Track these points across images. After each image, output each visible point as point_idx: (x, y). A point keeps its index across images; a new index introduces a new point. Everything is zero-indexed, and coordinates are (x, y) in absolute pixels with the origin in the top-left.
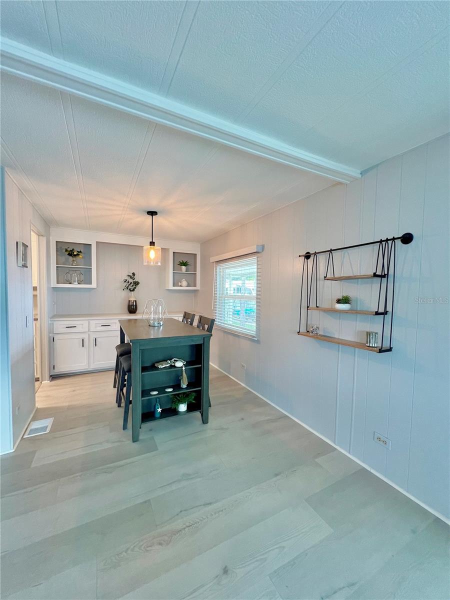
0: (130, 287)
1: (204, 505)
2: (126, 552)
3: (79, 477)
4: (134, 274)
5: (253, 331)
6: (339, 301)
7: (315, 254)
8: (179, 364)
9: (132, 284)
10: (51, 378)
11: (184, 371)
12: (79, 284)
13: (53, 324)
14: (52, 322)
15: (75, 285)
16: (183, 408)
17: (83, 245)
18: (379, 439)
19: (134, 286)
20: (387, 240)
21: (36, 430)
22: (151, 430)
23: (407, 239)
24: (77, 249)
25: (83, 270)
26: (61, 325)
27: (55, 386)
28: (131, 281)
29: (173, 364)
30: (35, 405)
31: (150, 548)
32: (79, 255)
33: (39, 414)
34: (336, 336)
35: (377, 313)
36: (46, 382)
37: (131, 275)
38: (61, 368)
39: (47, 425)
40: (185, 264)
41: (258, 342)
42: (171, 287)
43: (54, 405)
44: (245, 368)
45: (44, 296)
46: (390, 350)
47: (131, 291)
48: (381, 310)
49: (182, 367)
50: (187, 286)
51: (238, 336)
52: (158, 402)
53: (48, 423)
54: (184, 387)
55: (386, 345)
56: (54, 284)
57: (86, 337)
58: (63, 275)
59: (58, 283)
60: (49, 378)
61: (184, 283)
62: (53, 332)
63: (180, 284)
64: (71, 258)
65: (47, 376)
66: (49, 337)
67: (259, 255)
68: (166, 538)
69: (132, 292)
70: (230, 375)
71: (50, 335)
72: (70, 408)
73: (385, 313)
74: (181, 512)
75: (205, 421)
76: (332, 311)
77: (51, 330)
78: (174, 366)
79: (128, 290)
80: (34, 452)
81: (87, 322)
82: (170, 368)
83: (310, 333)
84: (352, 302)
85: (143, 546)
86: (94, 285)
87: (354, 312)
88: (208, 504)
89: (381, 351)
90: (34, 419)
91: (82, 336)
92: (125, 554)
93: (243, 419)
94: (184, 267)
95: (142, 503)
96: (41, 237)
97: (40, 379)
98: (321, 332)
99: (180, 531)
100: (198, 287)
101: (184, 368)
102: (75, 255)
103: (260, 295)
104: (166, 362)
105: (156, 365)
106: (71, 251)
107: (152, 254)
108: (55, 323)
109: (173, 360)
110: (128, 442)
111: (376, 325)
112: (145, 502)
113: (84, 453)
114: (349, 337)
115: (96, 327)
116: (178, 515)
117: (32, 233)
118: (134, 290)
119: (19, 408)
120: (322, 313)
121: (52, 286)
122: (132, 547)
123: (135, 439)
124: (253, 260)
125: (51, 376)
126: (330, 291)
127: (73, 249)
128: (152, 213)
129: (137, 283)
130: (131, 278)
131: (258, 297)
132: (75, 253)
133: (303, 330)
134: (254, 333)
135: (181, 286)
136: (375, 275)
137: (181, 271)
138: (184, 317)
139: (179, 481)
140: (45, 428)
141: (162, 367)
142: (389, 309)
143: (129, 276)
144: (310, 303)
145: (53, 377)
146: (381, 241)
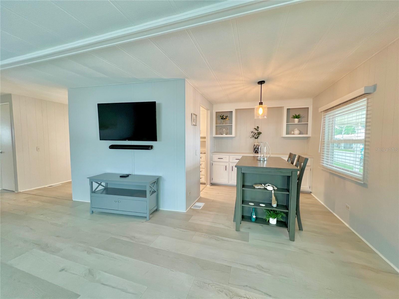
0: (255, 136)
1: (264, 293)
2: (208, 285)
3: (203, 235)
4: (258, 127)
5: (359, 174)
8: (270, 188)
9: (257, 134)
10: (211, 185)
11: (273, 194)
12: (226, 135)
13: (212, 156)
14: (212, 155)
15: (224, 135)
16: (273, 221)
17: (229, 113)
19: (258, 135)
21: (196, 206)
22: (249, 228)
24: (225, 115)
25: (229, 127)
26: (216, 157)
27: (211, 189)
28: (256, 132)
29: (266, 188)
30: (200, 195)
31: (220, 292)
32: (226, 118)
33: (200, 200)
36: (208, 186)
37: (256, 128)
38: (215, 181)
39: (201, 206)
40: (297, 117)
41: (364, 185)
42: (284, 135)
43: (208, 198)
44: (350, 209)
45: (208, 142)
47: (255, 138)
49: (272, 191)
50: (299, 134)
51: (344, 178)
52: (254, 210)
53: (201, 205)
54: (274, 206)
56: (214, 135)
57: (227, 164)
58: (219, 130)
59: (216, 134)
60: (210, 185)
61: (297, 132)
62: (212, 160)
63: (292, 133)
64: (223, 120)
65: (209, 183)
66: (211, 163)
67: (369, 96)
68: (231, 294)
69: (257, 139)
70: (334, 212)
71: (211, 162)
72: (213, 201)
74: (247, 286)
75: (292, 238)
77: (211, 159)
79: (254, 138)
80: (192, 216)
81: (228, 156)
82: (263, 190)
85: (217, 288)
86: (233, 135)
88: (268, 295)
90: (198, 201)
91: (225, 164)
92: (207, 285)
93: (332, 252)
94: (296, 120)
95: (226, 266)
96: (208, 111)
97: (206, 184)
99: (241, 297)
100: (309, 134)
101: (273, 192)
102: (224, 119)
103: (369, 138)
104: (261, 185)
105: (254, 186)
106: (223, 116)
107: (261, 111)
108: (213, 156)
109: (267, 184)
110: (233, 229)
112: (228, 266)
113: (211, 225)
115: (233, 160)
116: (244, 286)
117: (201, 107)
118: (257, 138)
119: (190, 193)
121: (213, 136)
122: (212, 284)
123: (237, 230)
124: (363, 102)
125: (211, 183)
127: (223, 115)
128: (261, 83)
129: (259, 133)
130: (256, 130)
131: (367, 139)
132: (224, 118)
134: (360, 177)
135: (293, 134)
137: (295, 123)
138: (290, 157)
139: (253, 267)
140: (200, 207)
141: (257, 188)
143: (255, 129)
145: (212, 184)
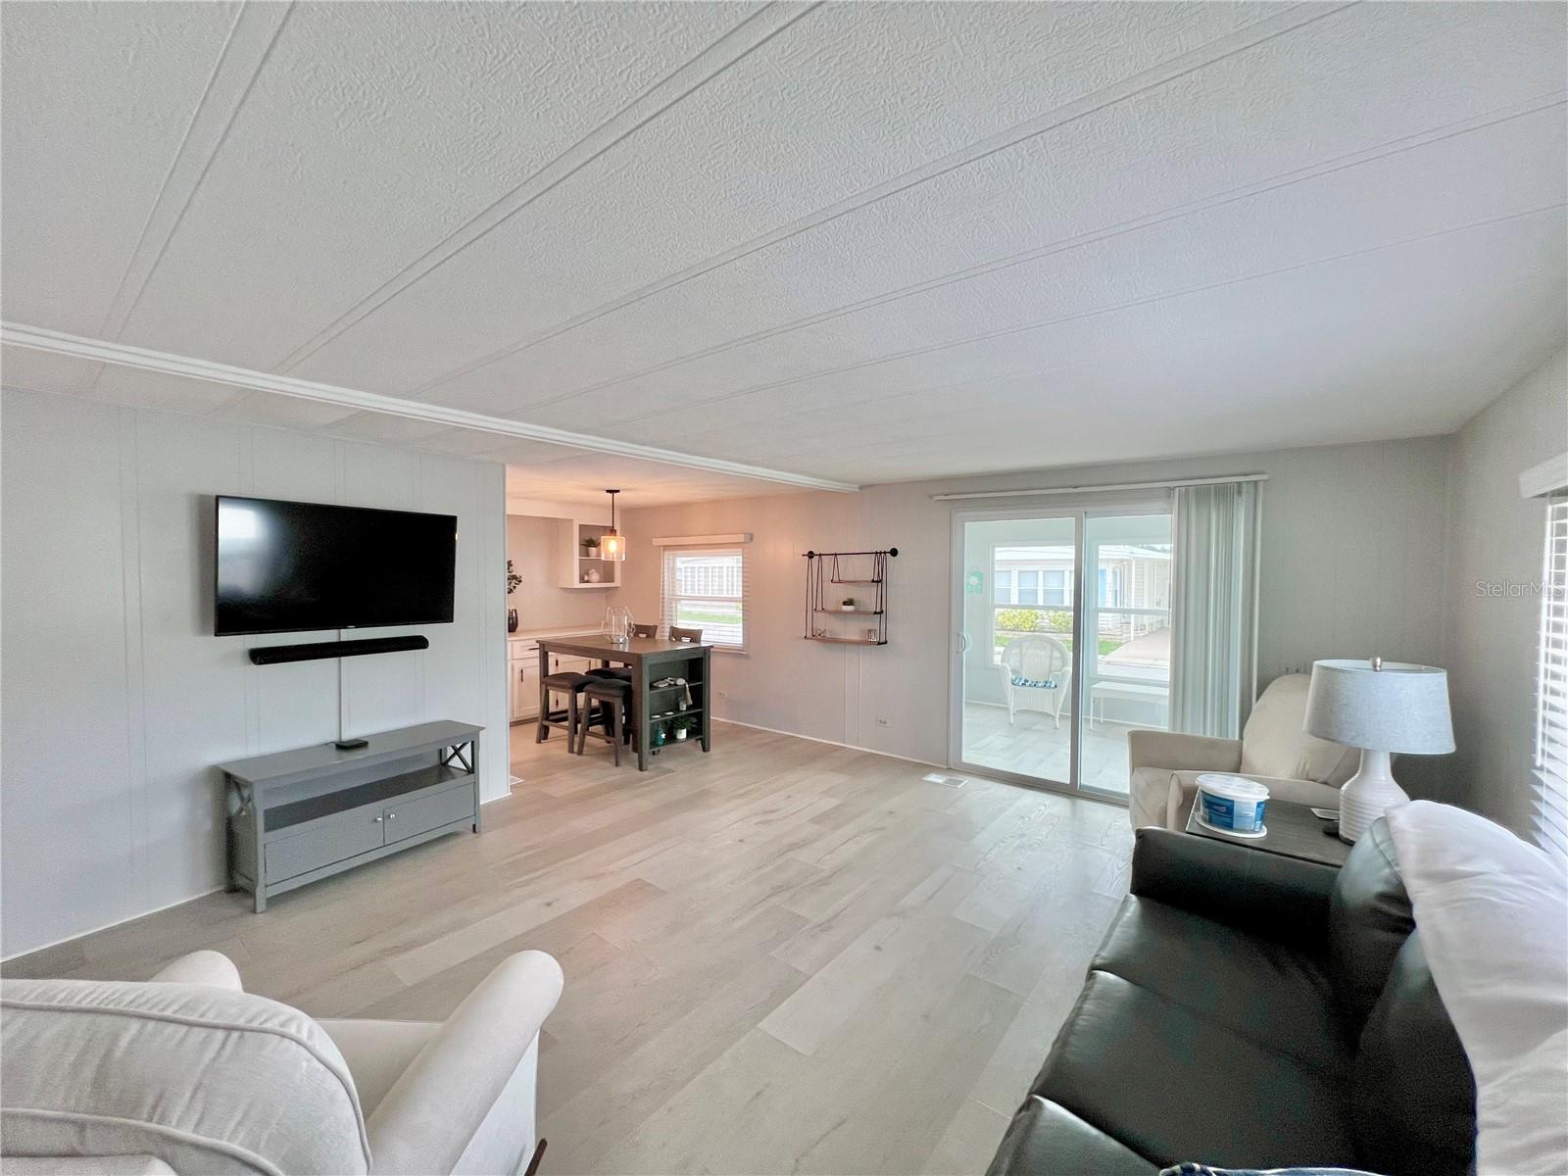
6: (845, 603)
7: (820, 555)
8: (680, 682)
11: (688, 689)
16: (682, 734)
18: (881, 721)
20: (881, 553)
23: (894, 552)
29: (672, 683)
34: (842, 637)
35: (876, 613)
40: (595, 544)
41: (747, 656)
42: (577, 584)
44: (726, 696)
46: (886, 643)
48: (879, 610)
49: (685, 685)
50: (600, 582)
54: (684, 710)
55: (883, 640)
63: (586, 578)
67: (745, 545)
73: (882, 612)
75: (705, 749)
76: (837, 613)
78: (676, 685)
83: (818, 637)
84: (856, 604)
87: (857, 612)
89: (879, 644)
94: (592, 549)
98: (828, 635)
100: (617, 582)
101: (687, 686)
103: (747, 596)
104: (664, 682)
107: (613, 547)
111: (874, 623)
114: (856, 637)
120: (827, 615)
124: (737, 550)
126: (835, 594)
128: (613, 491)
131: (746, 598)
133: (809, 635)
135: (589, 582)
136: (873, 581)
137: (589, 556)
141: (662, 686)
142: (884, 609)
144: (816, 607)
146: (877, 553)
